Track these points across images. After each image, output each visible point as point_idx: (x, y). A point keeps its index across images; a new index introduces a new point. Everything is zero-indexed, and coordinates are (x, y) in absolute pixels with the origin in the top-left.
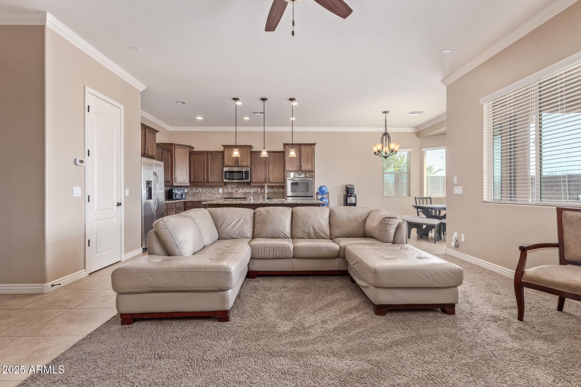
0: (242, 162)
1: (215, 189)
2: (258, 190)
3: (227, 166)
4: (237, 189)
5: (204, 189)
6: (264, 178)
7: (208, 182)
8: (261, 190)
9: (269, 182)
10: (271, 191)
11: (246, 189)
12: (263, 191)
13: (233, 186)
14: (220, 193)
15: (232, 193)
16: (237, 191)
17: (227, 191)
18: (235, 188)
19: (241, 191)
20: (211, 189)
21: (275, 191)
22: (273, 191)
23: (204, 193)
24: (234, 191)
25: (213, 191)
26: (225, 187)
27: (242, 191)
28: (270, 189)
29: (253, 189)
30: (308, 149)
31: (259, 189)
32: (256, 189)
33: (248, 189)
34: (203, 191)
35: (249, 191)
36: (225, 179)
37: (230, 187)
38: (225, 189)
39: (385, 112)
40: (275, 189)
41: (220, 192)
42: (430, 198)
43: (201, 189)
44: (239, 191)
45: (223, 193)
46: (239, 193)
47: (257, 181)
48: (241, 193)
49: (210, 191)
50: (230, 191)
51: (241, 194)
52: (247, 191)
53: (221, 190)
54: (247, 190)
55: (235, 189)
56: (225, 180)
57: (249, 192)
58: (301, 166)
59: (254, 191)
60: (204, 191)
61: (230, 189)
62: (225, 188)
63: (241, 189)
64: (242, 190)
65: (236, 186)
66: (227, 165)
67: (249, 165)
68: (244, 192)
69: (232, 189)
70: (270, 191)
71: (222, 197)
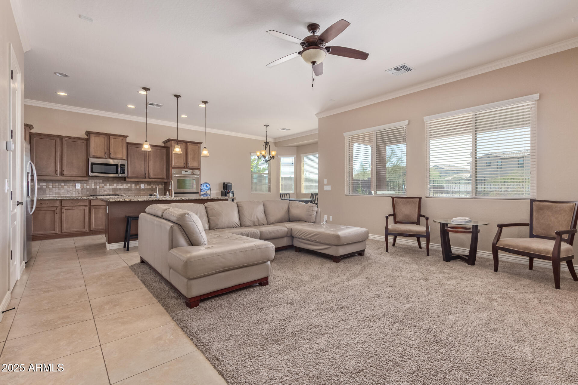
0: (115, 153)
1: (68, 184)
2: (131, 187)
3: (94, 157)
4: (103, 185)
6: (143, 173)
7: (62, 175)
8: (136, 186)
9: (149, 178)
10: (148, 187)
11: (115, 185)
12: (138, 187)
13: (98, 181)
14: (78, 189)
15: (96, 188)
16: (103, 187)
17: (88, 187)
18: (100, 183)
19: (108, 187)
20: (63, 184)
21: (152, 187)
22: (150, 187)
23: (51, 189)
24: (98, 187)
25: (66, 187)
27: (111, 187)
28: (146, 185)
29: (125, 185)
30: (194, 146)
31: (133, 185)
32: (129, 185)
33: (118, 185)
34: (48, 187)
35: (120, 187)
36: (92, 172)
38: (85, 185)
39: (267, 126)
40: (152, 185)
42: (289, 194)
43: (45, 184)
44: (105, 187)
45: (82, 189)
46: (105, 189)
47: (134, 176)
48: (109, 189)
49: (60, 186)
50: (93, 187)
51: (108, 191)
52: (118, 187)
53: (78, 186)
55: (100, 185)
56: (92, 174)
57: (120, 189)
58: (187, 164)
59: (127, 187)
60: (51, 187)
61: (93, 185)
62: (85, 183)
63: (108, 185)
64: (110, 185)
65: (101, 181)
67: (125, 158)
68: (112, 188)
69: (96, 185)
70: (146, 187)
71: (80, 194)
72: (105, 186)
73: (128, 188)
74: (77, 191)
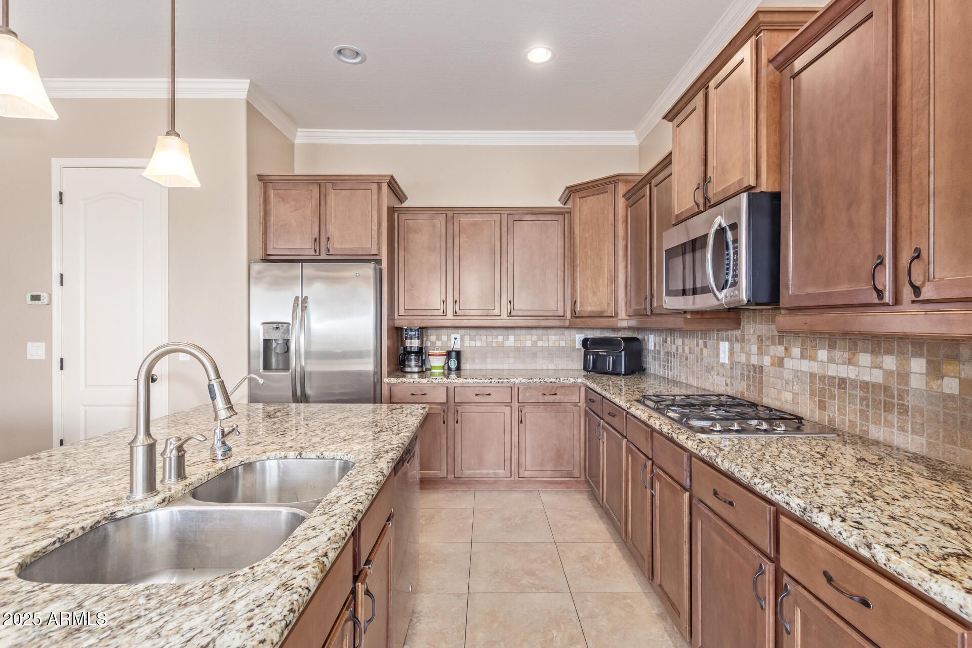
2: (904, 376)
4: (780, 350)
5: (687, 341)
11: (823, 354)
14: (723, 364)
15: (761, 368)
16: (780, 363)
17: (744, 358)
18: (772, 340)
19: (797, 363)
24: (766, 361)
26: (737, 333)
27: (806, 365)
29: (865, 359)
31: (918, 365)
32: (890, 362)
33: (836, 354)
35: (841, 371)
37: (754, 339)
41: (722, 361)
44: (787, 362)
45: (733, 364)
46: (788, 375)
48: (798, 377)
50: (754, 360)
51: (796, 387)
52: (834, 370)
53: (724, 350)
54: (831, 360)
55: (775, 351)
59: (876, 377)
61: (754, 349)
63: (796, 351)
64: (803, 357)
66: (677, 216)
68: (812, 375)
69: (761, 352)
71: (727, 385)
72: (786, 360)
73: (887, 389)
74: (721, 370)
